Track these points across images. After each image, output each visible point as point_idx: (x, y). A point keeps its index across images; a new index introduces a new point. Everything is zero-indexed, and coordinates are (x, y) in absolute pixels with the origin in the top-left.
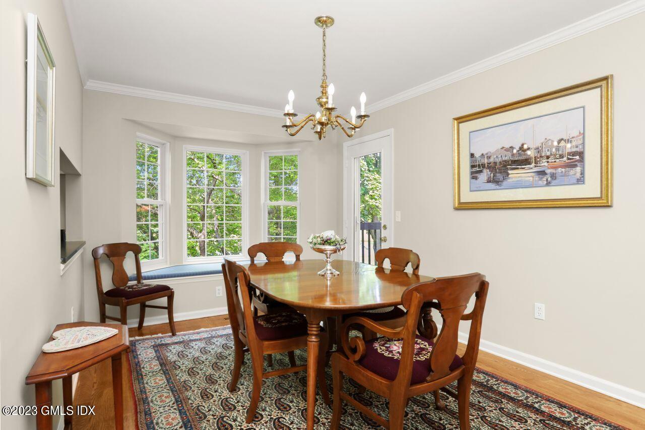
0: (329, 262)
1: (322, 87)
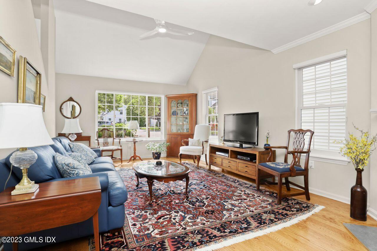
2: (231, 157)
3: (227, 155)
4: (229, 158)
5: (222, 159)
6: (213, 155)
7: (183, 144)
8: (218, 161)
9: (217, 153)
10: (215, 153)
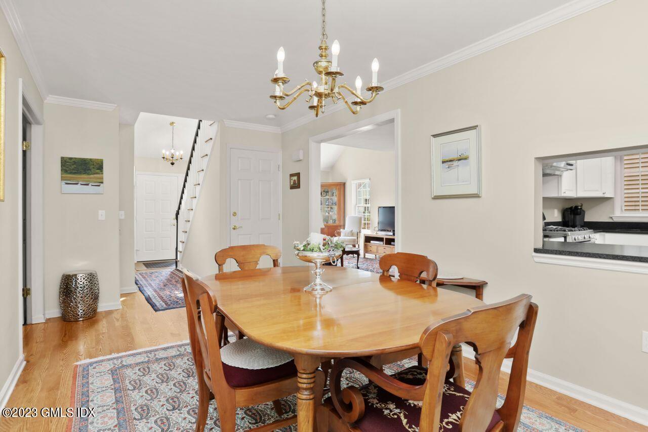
0: (318, 274)
1: (320, 48)
2: (386, 244)
3: (382, 243)
4: (384, 245)
5: (378, 247)
6: (368, 244)
7: (336, 235)
8: (374, 249)
9: (371, 242)
10: (370, 242)
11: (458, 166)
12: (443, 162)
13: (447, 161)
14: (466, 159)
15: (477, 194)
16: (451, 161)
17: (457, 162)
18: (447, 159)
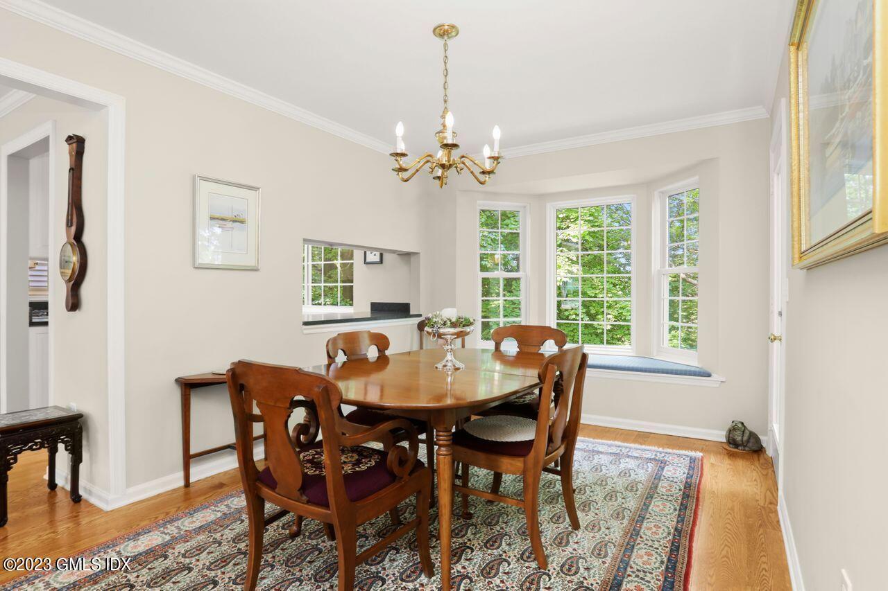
11: (233, 228)
12: (212, 218)
13: (218, 219)
14: (242, 222)
15: (255, 266)
16: (223, 219)
17: (231, 223)
18: (217, 215)
